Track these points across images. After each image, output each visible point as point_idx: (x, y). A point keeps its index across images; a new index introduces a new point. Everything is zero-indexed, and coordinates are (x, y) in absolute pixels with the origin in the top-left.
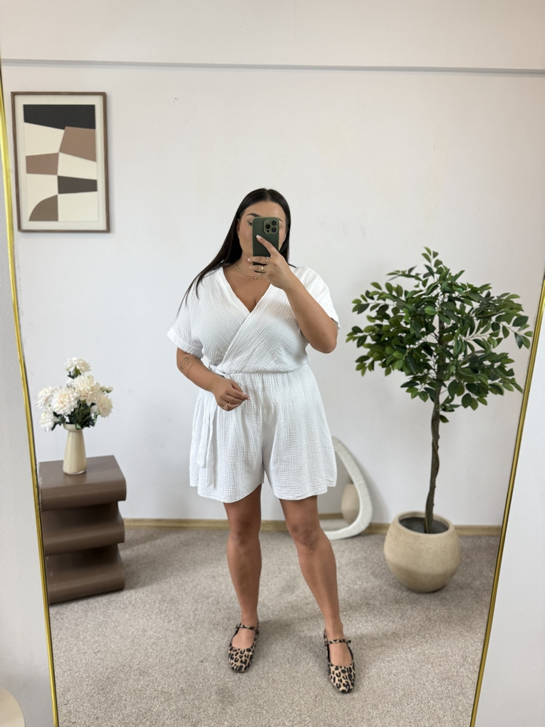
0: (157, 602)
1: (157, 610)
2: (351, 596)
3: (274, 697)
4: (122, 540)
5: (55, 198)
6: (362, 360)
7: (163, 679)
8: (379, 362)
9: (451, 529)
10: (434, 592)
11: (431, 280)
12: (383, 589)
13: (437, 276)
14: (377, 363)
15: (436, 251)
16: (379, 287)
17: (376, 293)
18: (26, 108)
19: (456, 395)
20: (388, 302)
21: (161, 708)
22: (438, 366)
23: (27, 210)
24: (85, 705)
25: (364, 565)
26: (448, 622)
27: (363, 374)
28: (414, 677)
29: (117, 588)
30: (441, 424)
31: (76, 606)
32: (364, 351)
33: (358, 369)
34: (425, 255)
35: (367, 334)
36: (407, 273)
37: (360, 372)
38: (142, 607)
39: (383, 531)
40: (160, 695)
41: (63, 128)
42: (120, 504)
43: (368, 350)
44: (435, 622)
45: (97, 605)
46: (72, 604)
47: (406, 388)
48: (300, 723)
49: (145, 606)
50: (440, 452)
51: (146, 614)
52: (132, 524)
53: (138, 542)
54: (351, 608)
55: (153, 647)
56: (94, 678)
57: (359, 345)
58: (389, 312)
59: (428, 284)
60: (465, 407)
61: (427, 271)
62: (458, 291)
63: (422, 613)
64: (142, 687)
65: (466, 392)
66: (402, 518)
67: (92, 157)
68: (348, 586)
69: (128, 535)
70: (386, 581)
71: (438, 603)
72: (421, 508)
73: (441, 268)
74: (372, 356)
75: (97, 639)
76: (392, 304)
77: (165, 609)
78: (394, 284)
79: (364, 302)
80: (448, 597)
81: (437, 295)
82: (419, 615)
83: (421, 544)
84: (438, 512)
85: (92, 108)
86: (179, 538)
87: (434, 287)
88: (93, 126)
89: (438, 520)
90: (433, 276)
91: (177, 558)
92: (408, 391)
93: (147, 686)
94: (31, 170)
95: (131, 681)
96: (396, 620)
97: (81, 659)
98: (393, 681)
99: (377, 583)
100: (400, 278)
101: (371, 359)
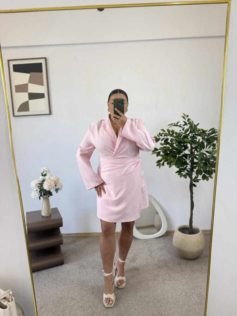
0: (78, 269)
1: (78, 272)
2: (159, 262)
4: (62, 244)
5: (27, 102)
6: (159, 161)
8: (167, 162)
9: (201, 232)
10: (195, 259)
11: (186, 127)
12: (173, 259)
13: (189, 125)
14: (165, 163)
15: (188, 115)
16: (164, 131)
17: (163, 133)
18: (14, 66)
19: (199, 175)
20: (169, 137)
21: (81, 314)
22: (191, 163)
23: (17, 107)
24: (50, 313)
25: (165, 249)
26: (201, 272)
27: (160, 168)
28: (186, 296)
29: (61, 263)
30: (194, 188)
32: (160, 158)
33: (157, 165)
34: (183, 117)
35: (160, 151)
36: (176, 124)
37: (158, 167)
38: (71, 271)
39: (172, 234)
40: (80, 308)
41: (29, 73)
42: (61, 228)
44: (196, 272)
45: (53, 271)
46: (43, 271)
47: (178, 173)
49: (73, 270)
50: (194, 199)
51: (73, 274)
52: (66, 236)
53: (69, 243)
54: (159, 268)
57: (157, 156)
58: (169, 141)
59: (185, 129)
60: (204, 180)
61: (184, 123)
62: (197, 132)
64: (73, 305)
65: (204, 173)
66: (179, 228)
67: (42, 84)
68: (158, 258)
69: (65, 241)
70: (174, 255)
71: (197, 264)
72: (187, 224)
73: (190, 122)
75: (53, 285)
77: (81, 271)
78: (171, 129)
79: (158, 138)
80: (201, 261)
81: (189, 133)
82: (189, 269)
83: (188, 239)
84: (195, 225)
85: (41, 64)
86: (86, 241)
87: (187, 130)
88: (41, 71)
89: (195, 228)
90: (187, 125)
91: (86, 250)
92: (178, 175)
93: (75, 304)
94: (16, 91)
95: (68, 303)
96: (179, 272)
97: (47, 294)
98: (178, 298)
99: (170, 256)
100: (173, 126)
101: (163, 161)
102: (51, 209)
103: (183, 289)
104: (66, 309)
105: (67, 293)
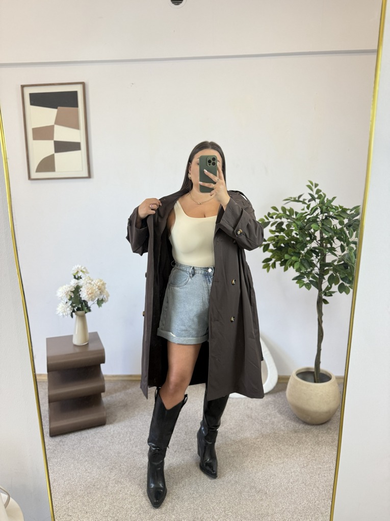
0: (128, 433)
1: (128, 439)
2: (263, 427)
3: (207, 498)
4: (104, 391)
5: (52, 157)
6: (267, 261)
7: (131, 486)
8: (279, 262)
9: (333, 380)
10: (322, 424)
11: (313, 204)
12: (286, 423)
13: (318, 201)
14: (278, 263)
15: (317, 183)
16: (277, 210)
17: (275, 214)
18: (31, 95)
19: (333, 285)
20: (284, 220)
21: (129, 506)
22: (320, 265)
23: (34, 165)
24: (79, 504)
25: (273, 406)
26: (332, 446)
27: (268, 271)
28: (305, 484)
29: (101, 423)
30: (324, 305)
31: (73, 436)
32: (268, 255)
33: (264, 267)
34: (309, 186)
35: (269, 242)
36: (297, 199)
37: (266, 269)
38: (118, 437)
39: (287, 381)
40: (129, 497)
41: (56, 108)
42: (102, 365)
43: (271, 254)
44: (322, 445)
45: (87, 435)
46: (71, 435)
47: (296, 281)
48: (224, 516)
49: (120, 435)
50: (323, 325)
51: (121, 441)
52: (112, 379)
53: (116, 391)
54: (263, 436)
55: (126, 464)
56: (85, 486)
57: (264, 251)
58: (284, 226)
59: (311, 207)
60: (341, 292)
61: (310, 198)
62: (332, 211)
63: (313, 440)
64: (117, 492)
65: (341, 282)
66: (298, 373)
67: (77, 127)
68: (261, 421)
69: (108, 387)
70: (288, 417)
71: (325, 432)
72: (311, 365)
73: (321, 195)
74: (273, 258)
75: (87, 458)
76: (285, 221)
77: (133, 438)
78: (288, 207)
79: (266, 221)
80: (332, 428)
81: (317, 215)
82: (311, 440)
83: (311, 390)
84: (323, 367)
85: (75, 93)
87: (315, 209)
88: (76, 105)
89: (325, 373)
90: (315, 201)
92: (297, 283)
93: (120, 491)
94: (34, 139)
95: (109, 488)
96: (294, 444)
97: (76, 473)
98: (290, 487)
99: (282, 418)
100: (292, 202)
101: (274, 260)
102: (88, 335)
103: (299, 473)
104: (105, 498)
105: (109, 472)
